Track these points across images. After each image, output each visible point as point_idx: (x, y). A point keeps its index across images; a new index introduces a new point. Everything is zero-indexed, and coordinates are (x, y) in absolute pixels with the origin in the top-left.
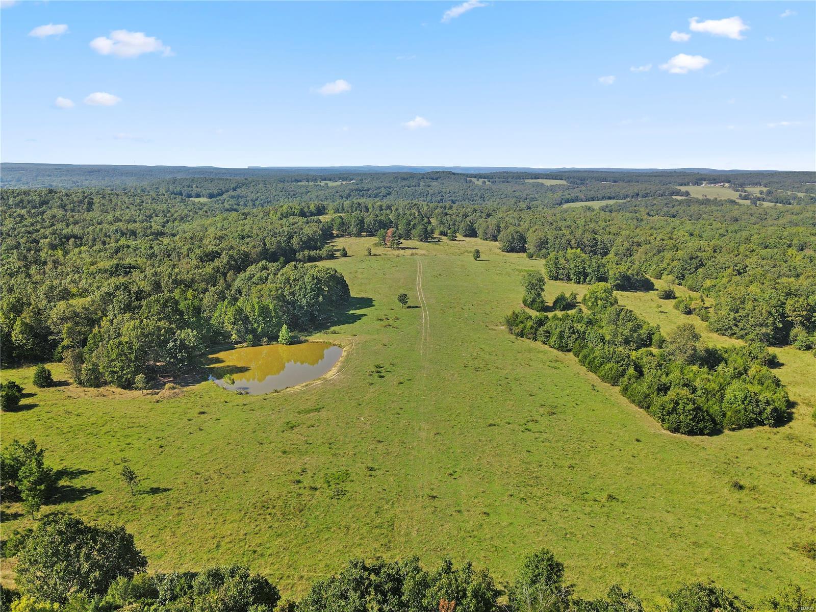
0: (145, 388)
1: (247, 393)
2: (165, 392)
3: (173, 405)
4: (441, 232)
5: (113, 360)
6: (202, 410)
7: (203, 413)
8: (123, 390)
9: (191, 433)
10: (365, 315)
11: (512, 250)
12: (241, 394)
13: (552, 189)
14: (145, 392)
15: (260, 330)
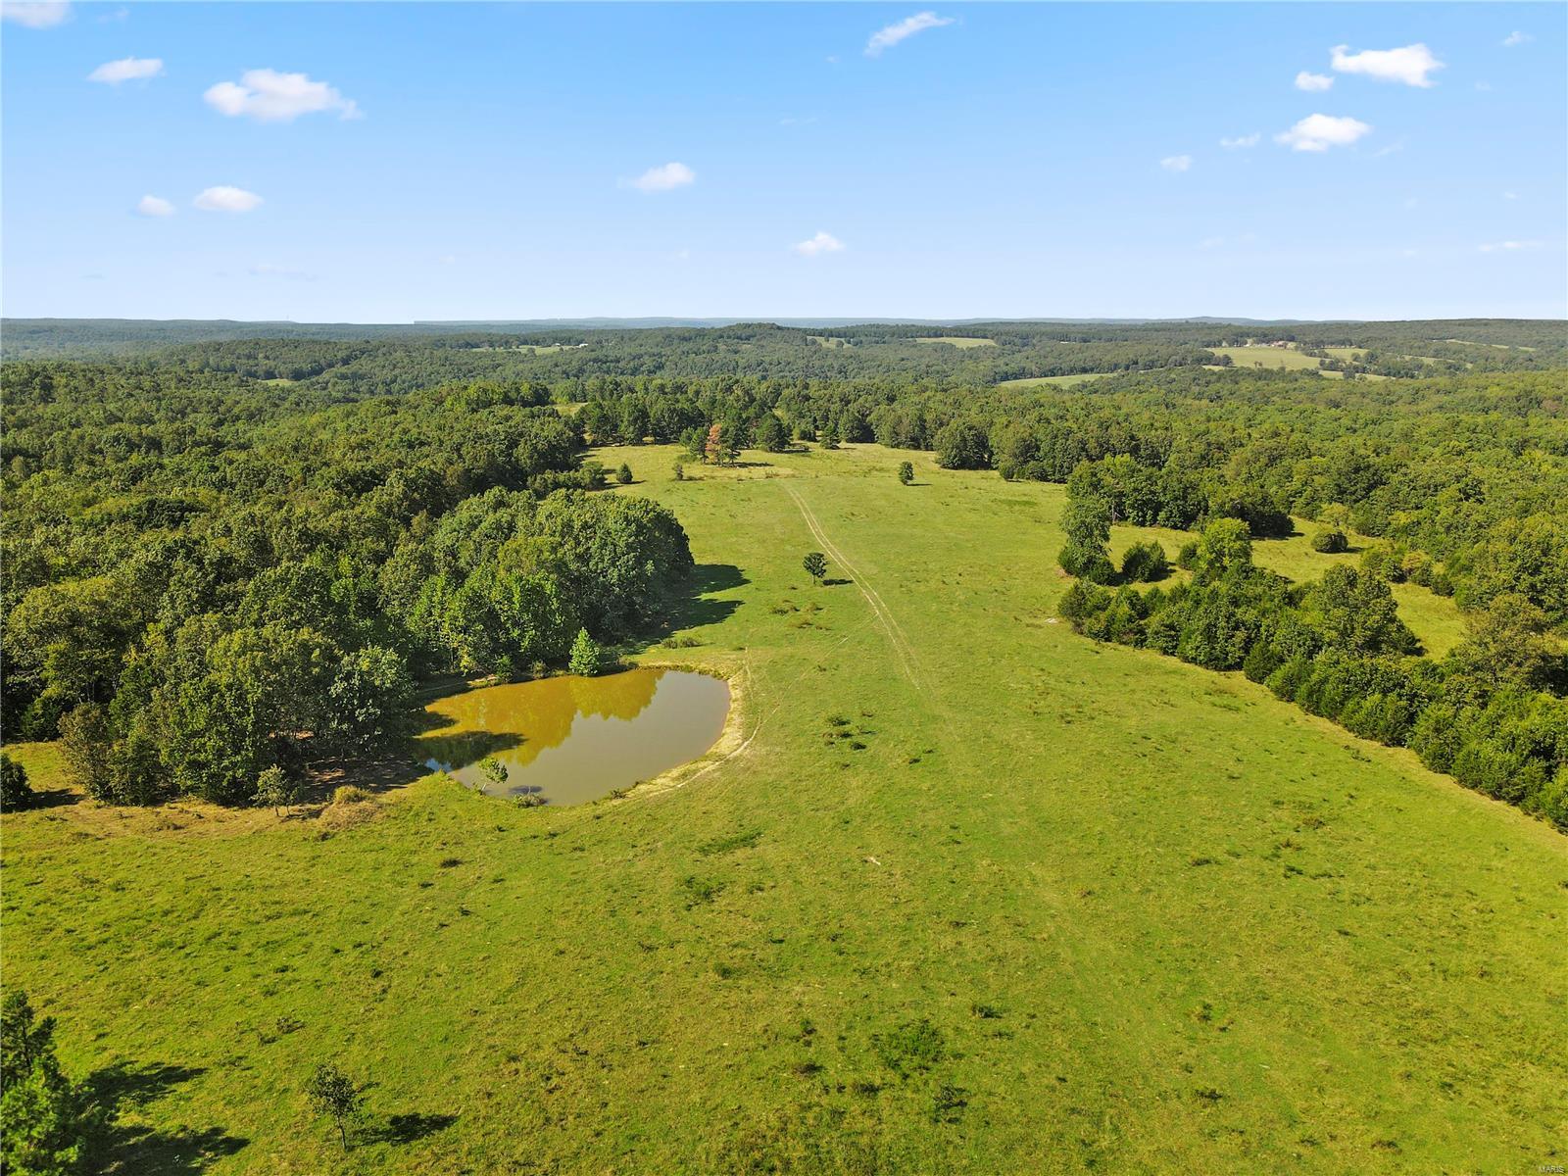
0: (285, 802)
1: (542, 802)
2: (338, 808)
3: (365, 845)
4: (803, 432)
5: (195, 734)
6: (447, 856)
7: (454, 863)
8: (222, 811)
9: (442, 925)
10: (740, 603)
11: (963, 464)
12: (529, 805)
13: (972, 355)
14: (283, 810)
15: (526, 643)
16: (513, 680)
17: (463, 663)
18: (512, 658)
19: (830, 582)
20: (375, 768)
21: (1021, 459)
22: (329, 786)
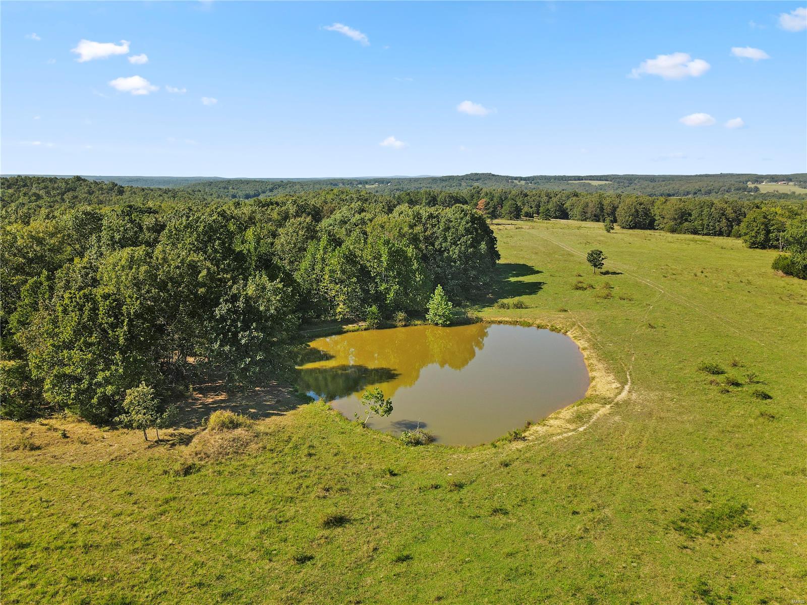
2: (210, 437)
6: (331, 511)
7: (339, 521)
10: (543, 284)
12: (417, 443)
15: (391, 295)
16: (380, 327)
17: (339, 310)
18: (379, 308)
19: (607, 273)
20: (256, 394)
21: (679, 221)
22: (208, 410)
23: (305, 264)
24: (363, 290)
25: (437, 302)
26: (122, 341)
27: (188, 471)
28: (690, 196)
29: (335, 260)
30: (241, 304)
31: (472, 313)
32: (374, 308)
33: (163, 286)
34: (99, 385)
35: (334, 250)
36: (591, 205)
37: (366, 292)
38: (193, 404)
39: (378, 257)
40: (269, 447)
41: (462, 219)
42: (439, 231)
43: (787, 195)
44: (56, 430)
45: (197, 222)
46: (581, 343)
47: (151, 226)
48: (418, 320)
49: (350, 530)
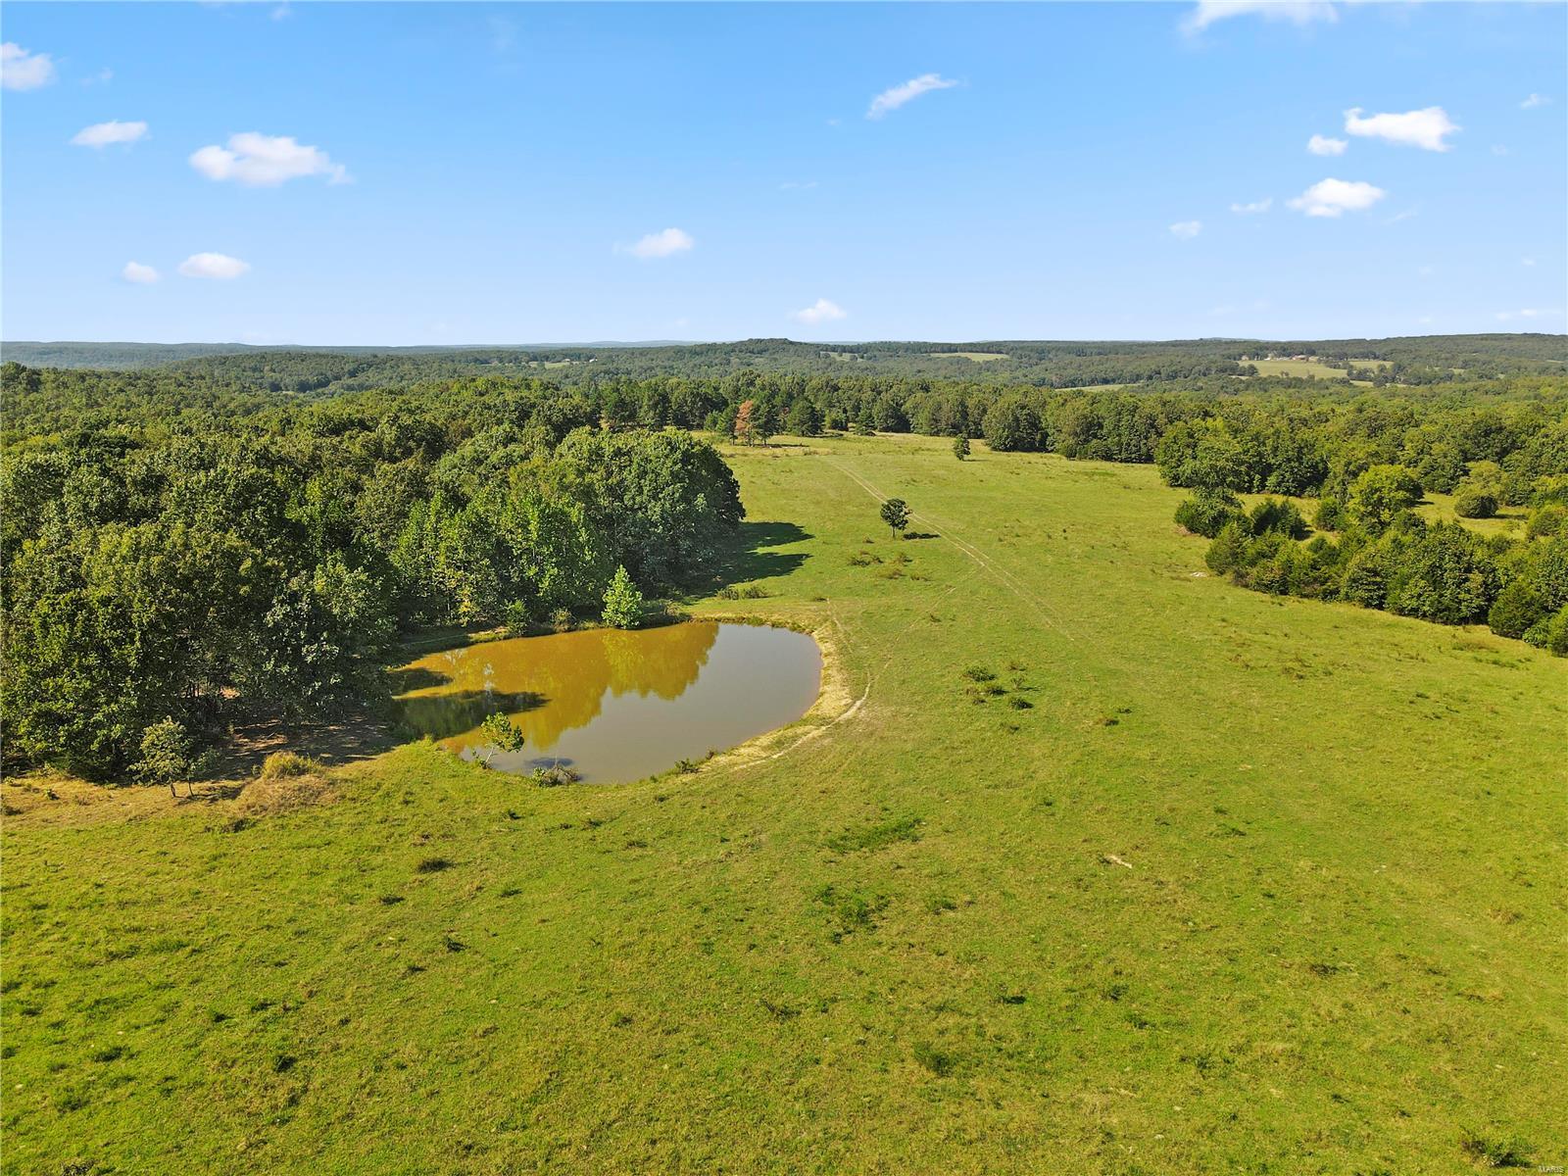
0: (182, 775)
1: (575, 779)
2: (266, 787)
3: (301, 838)
6: (429, 853)
7: (439, 865)
8: (92, 789)
10: (807, 556)
11: (1015, 445)
12: (555, 782)
14: (183, 789)
15: (545, 584)
16: (529, 633)
17: (462, 609)
18: (528, 604)
19: (913, 536)
20: (331, 734)
21: (1082, 437)
22: (258, 758)
23: (407, 538)
24: (501, 578)
25: (619, 593)
26: (133, 662)
27: (239, 826)
28: (1141, 383)
29: (454, 531)
30: (304, 605)
31: (674, 608)
32: (519, 605)
33: (186, 583)
34: (98, 725)
35: (452, 516)
36: (946, 407)
37: (506, 580)
38: (237, 751)
39: (524, 526)
40: (349, 795)
41: (667, 457)
42: (629, 475)
43: (1300, 380)
44: (37, 790)
45: (223, 479)
46: (824, 648)
47: (139, 478)
48: (590, 620)
49: (451, 873)
